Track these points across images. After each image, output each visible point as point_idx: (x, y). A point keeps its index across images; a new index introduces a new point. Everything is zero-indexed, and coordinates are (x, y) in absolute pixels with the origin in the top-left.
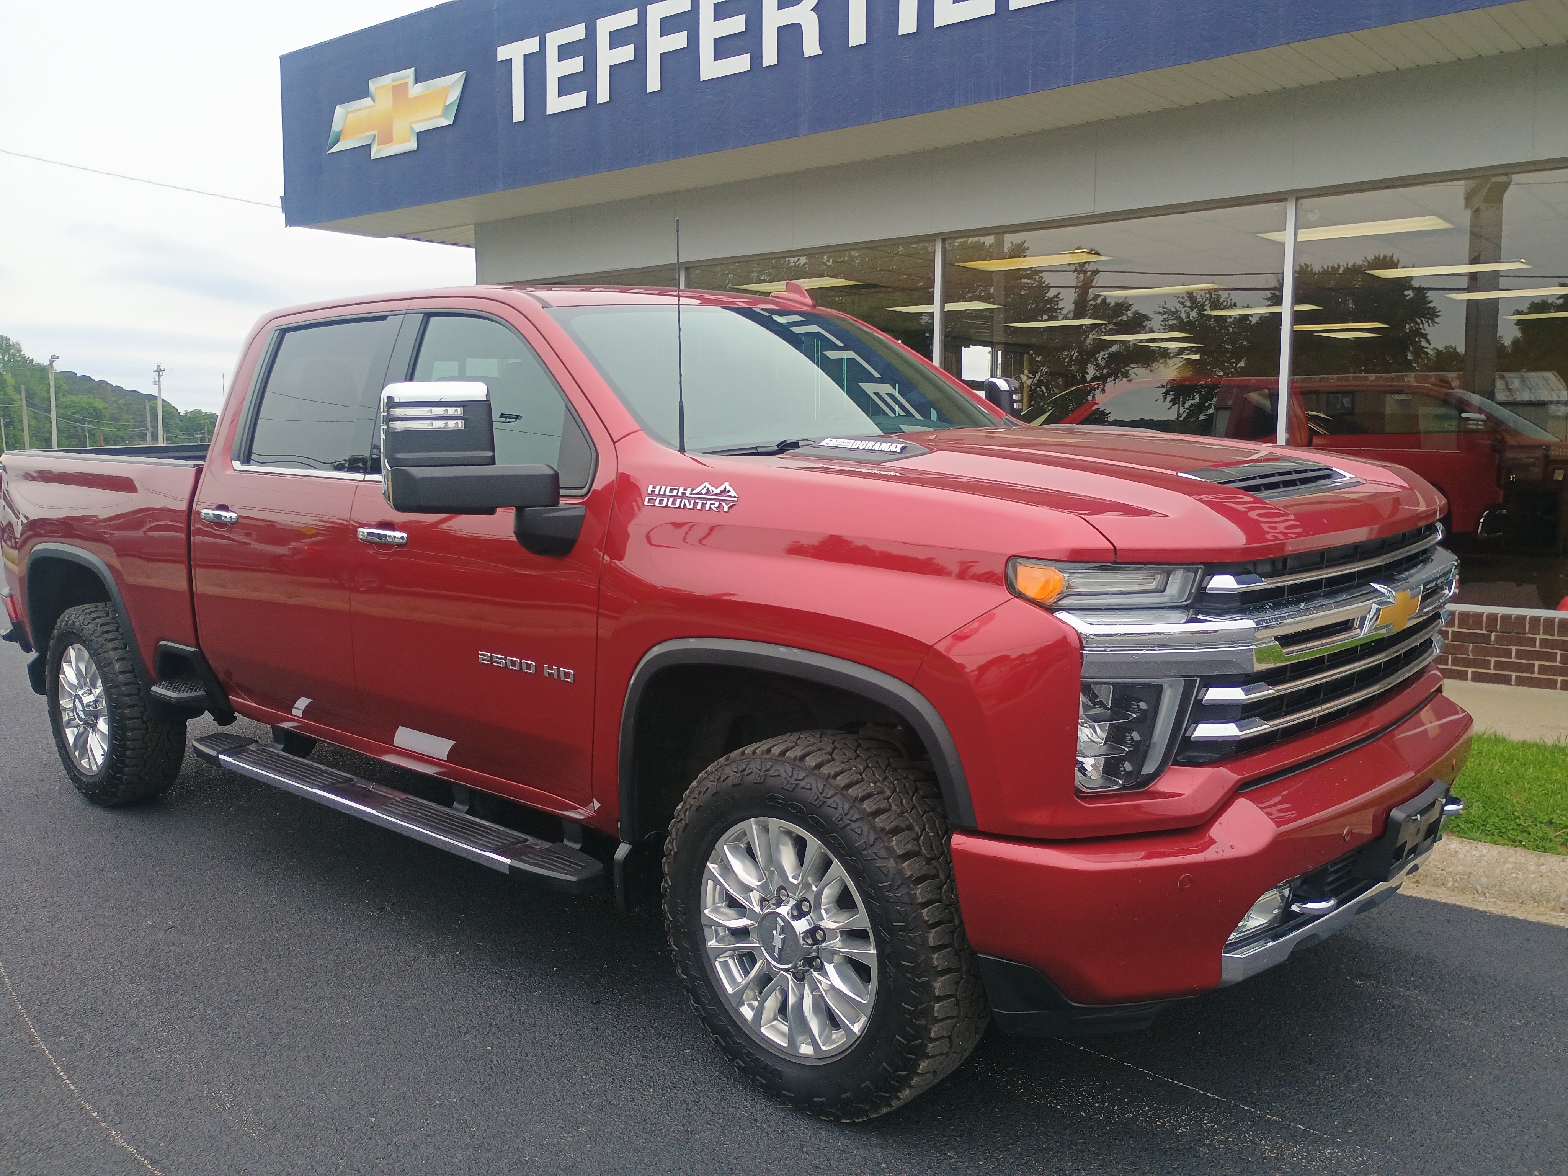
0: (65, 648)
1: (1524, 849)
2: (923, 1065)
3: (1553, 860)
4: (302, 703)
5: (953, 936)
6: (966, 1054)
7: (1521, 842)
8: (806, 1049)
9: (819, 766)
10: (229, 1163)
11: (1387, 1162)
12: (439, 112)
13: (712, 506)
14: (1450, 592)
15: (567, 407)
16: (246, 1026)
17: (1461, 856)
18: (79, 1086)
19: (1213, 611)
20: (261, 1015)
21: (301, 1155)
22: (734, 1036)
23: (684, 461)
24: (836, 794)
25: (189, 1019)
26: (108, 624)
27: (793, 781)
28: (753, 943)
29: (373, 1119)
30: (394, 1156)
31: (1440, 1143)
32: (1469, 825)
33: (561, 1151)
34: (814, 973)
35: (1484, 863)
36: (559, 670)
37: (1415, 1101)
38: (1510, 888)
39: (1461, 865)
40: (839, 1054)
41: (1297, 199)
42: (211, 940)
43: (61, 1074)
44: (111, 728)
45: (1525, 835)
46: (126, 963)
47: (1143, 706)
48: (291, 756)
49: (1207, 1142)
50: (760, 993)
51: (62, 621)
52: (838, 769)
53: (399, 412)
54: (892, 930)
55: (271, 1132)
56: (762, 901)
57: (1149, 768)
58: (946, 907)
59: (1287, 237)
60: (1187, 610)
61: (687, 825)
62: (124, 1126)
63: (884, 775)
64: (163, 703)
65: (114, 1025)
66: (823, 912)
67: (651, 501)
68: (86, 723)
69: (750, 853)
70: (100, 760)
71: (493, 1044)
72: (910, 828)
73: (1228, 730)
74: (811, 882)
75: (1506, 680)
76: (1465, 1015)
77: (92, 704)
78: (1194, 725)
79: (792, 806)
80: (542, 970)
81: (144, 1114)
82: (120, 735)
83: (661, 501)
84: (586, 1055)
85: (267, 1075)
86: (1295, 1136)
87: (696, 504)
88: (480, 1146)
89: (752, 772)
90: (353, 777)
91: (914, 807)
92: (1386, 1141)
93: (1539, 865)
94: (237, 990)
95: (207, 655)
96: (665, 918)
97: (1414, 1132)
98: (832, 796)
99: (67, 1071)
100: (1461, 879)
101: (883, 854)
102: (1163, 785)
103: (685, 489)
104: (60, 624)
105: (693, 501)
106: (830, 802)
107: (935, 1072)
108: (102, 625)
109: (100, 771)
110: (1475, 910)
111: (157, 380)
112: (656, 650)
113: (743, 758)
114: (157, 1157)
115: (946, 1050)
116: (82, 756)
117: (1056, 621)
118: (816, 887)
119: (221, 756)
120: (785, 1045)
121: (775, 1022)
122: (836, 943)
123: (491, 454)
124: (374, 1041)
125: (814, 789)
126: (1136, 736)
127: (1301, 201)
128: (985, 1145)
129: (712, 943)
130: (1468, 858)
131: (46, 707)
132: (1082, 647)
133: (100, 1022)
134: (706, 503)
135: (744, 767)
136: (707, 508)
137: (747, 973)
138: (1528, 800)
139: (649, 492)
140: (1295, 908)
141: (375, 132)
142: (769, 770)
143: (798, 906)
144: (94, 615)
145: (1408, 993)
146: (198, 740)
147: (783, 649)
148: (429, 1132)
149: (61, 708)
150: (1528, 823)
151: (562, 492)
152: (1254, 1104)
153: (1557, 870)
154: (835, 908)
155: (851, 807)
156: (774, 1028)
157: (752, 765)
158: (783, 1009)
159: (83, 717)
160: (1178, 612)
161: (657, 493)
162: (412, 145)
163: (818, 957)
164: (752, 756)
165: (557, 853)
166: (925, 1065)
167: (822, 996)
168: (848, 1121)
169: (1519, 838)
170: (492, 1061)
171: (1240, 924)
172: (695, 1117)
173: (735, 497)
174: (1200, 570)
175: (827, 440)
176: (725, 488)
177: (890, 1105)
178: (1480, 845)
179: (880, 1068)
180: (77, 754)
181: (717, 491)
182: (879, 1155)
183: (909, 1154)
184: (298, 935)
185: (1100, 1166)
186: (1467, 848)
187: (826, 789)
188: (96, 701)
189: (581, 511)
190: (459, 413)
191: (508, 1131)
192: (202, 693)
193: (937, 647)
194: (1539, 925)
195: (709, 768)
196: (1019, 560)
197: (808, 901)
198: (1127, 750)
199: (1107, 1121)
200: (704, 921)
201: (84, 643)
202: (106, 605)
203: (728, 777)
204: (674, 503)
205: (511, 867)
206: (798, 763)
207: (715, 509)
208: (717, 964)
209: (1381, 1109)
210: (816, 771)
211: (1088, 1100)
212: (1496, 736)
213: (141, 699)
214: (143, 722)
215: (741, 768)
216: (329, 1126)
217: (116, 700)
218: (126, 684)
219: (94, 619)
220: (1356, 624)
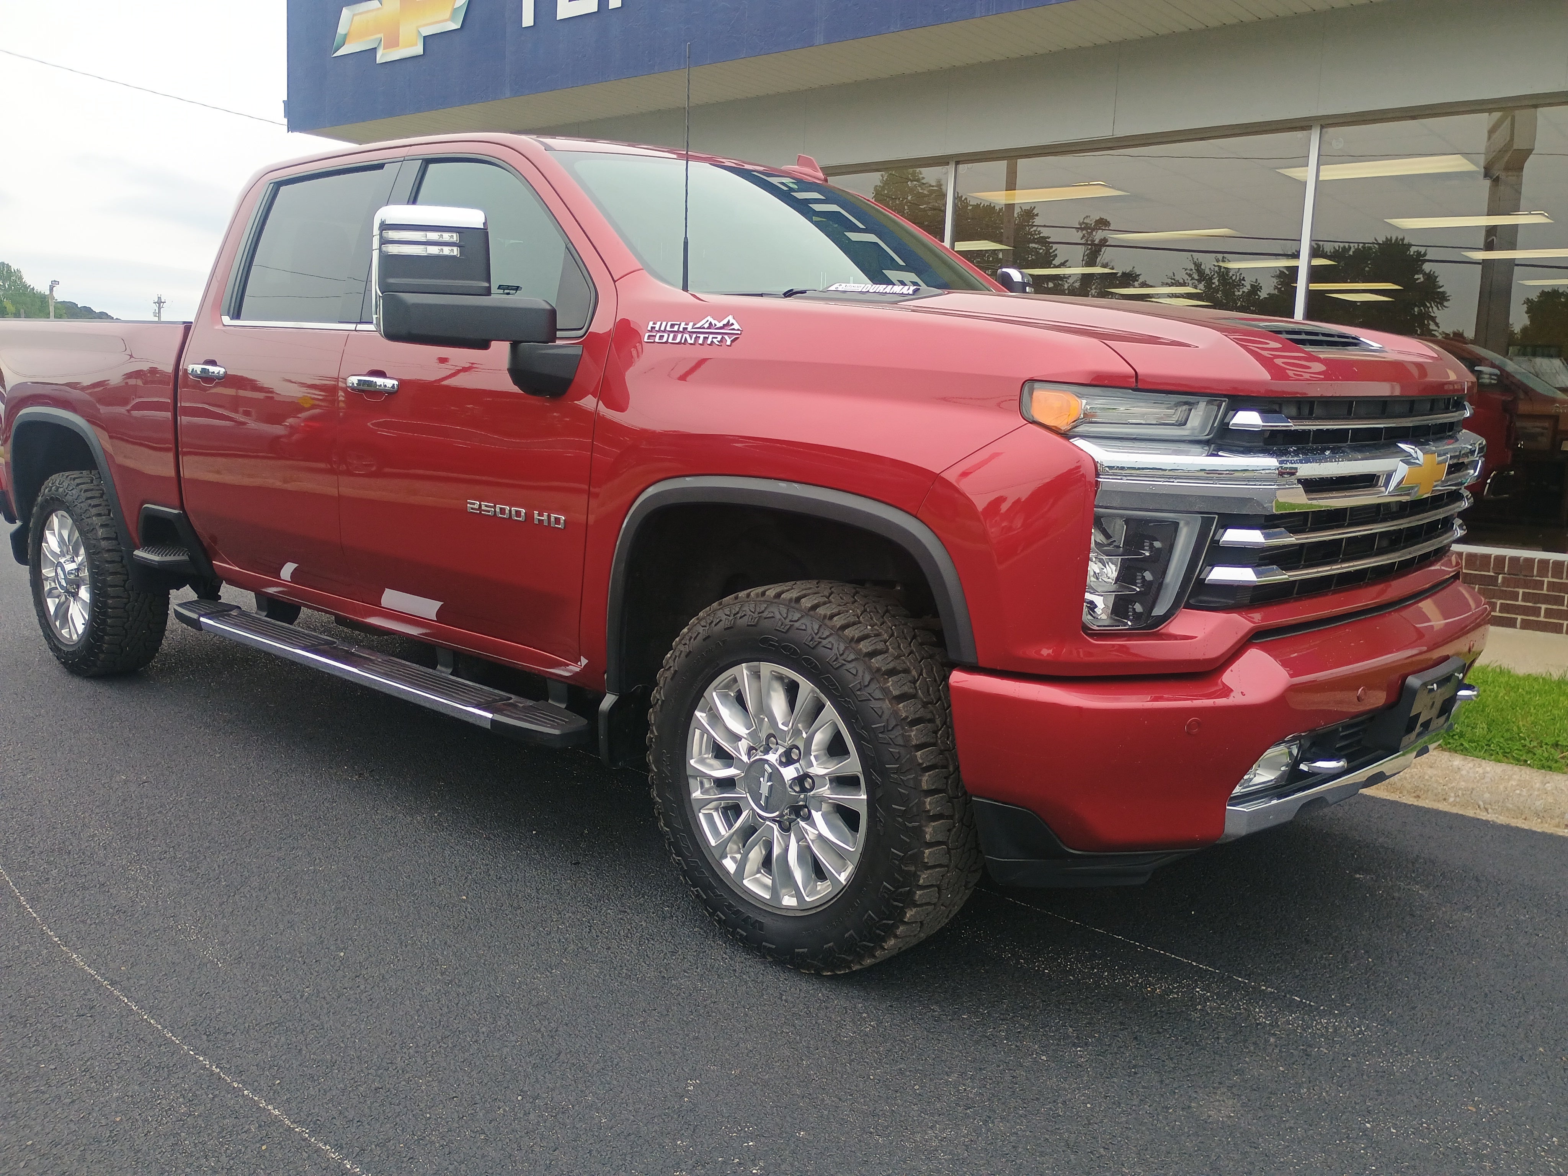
0: (50, 514)
1: (1529, 768)
2: (909, 914)
3: (1559, 778)
4: (287, 570)
5: (947, 782)
6: (956, 909)
7: (1526, 761)
8: (789, 901)
9: (814, 608)
10: (191, 987)
11: (1387, 1033)
12: (447, 14)
13: (714, 340)
14: (1475, 472)
15: (567, 247)
16: (217, 869)
17: (1464, 772)
18: (41, 915)
19: (1235, 448)
20: (232, 860)
21: (266, 983)
22: (716, 888)
23: (685, 297)
24: (831, 634)
25: (158, 861)
26: (92, 490)
27: (787, 622)
28: (741, 793)
29: (342, 954)
30: (362, 987)
31: (1442, 1018)
32: (1473, 745)
33: (533, 989)
34: (801, 822)
35: (1487, 780)
36: (549, 517)
37: (1416, 981)
38: (1512, 804)
39: (1464, 781)
40: (824, 904)
41: (1322, 127)
42: (185, 794)
43: (24, 903)
44: (93, 596)
45: (1531, 755)
46: (97, 810)
47: (1157, 544)
48: (273, 621)
49: (1199, 1007)
50: (744, 846)
51: (46, 488)
52: (835, 611)
53: (392, 235)
54: (884, 773)
55: (236, 961)
56: (750, 750)
57: (1159, 610)
58: (941, 752)
59: (1309, 174)
60: (1208, 445)
61: (676, 671)
62: (86, 950)
63: (881, 620)
64: (146, 567)
65: (81, 863)
66: (812, 758)
67: (651, 338)
68: (67, 591)
69: (740, 700)
70: (80, 629)
71: (468, 894)
72: (906, 671)
73: (1245, 575)
74: (801, 729)
75: (1511, 623)
76: (1467, 908)
77: (73, 572)
78: (1209, 568)
79: (785, 648)
80: (521, 833)
81: (107, 941)
82: (101, 602)
83: (661, 337)
84: (562, 908)
85: (236, 912)
86: (1291, 1007)
87: (697, 338)
88: (451, 981)
89: (745, 615)
90: (335, 640)
91: (911, 652)
92: (1385, 1015)
93: (1544, 783)
94: (210, 838)
95: (192, 518)
96: (649, 770)
97: (1414, 1008)
98: (827, 637)
99: (31, 900)
100: (1463, 795)
101: (878, 694)
102: (1175, 627)
103: (687, 324)
104: (45, 491)
105: (694, 336)
106: (824, 642)
107: (921, 923)
108: (86, 491)
109: (80, 640)
110: (1478, 819)
111: (157, 311)
112: (651, 491)
113: (737, 601)
114: (118, 979)
115: (935, 900)
116: (62, 627)
117: (1072, 447)
118: (806, 733)
119: (202, 619)
120: (768, 897)
121: (758, 875)
122: (825, 791)
123: (487, 285)
124: (347, 887)
125: (809, 631)
126: (1148, 576)
127: (1325, 130)
128: (970, 1001)
129: (697, 794)
130: (1471, 775)
131: (27, 576)
132: (1097, 475)
133: (67, 860)
134: (708, 338)
135: (737, 609)
136: (709, 342)
137: (730, 826)
138: (1534, 724)
139: (649, 328)
140: (1303, 767)
141: (381, 35)
142: (763, 612)
143: (787, 753)
144: (78, 481)
145: (1409, 887)
146: (180, 605)
147: (783, 484)
148: (399, 968)
149: (43, 577)
150: (1534, 744)
151: (559, 334)
152: (1248, 976)
153: (1563, 788)
154: (825, 755)
155: (846, 648)
156: (757, 881)
157: (746, 608)
158: (767, 863)
159: (65, 585)
160: (1197, 446)
161: (657, 329)
162: (419, 50)
163: (806, 806)
164: (746, 599)
165: (539, 710)
166: (912, 913)
167: (809, 847)
168: (829, 973)
169: (1524, 758)
170: (466, 909)
171: (1246, 777)
172: (672, 965)
173: (738, 330)
174: (1224, 404)
175: (836, 285)
176: (729, 321)
177: (874, 956)
178: (1484, 763)
179: (866, 917)
180: (58, 623)
181: (721, 324)
182: (860, 1005)
183: (890, 1006)
184: (274, 794)
185: (1088, 1023)
186: (1471, 765)
187: (822, 630)
188: (78, 570)
189: (578, 351)
190: (455, 239)
191: (480, 969)
192: (185, 558)
193: (944, 475)
194: (1543, 834)
195: (701, 614)
196: (1037, 385)
197: (798, 748)
198: (1138, 590)
199: (1096, 986)
200: (689, 772)
201: (68, 510)
202: (91, 473)
203: (721, 621)
204: (674, 338)
205: (492, 720)
206: (793, 604)
207: (717, 343)
208: (701, 815)
209: (1381, 986)
210: (812, 613)
211: (1077, 966)
212: (1501, 668)
213: (123, 566)
214: (125, 590)
215: (734, 612)
216: (297, 959)
217: (98, 567)
218: (109, 551)
219: (78, 485)
220: (1382, 481)
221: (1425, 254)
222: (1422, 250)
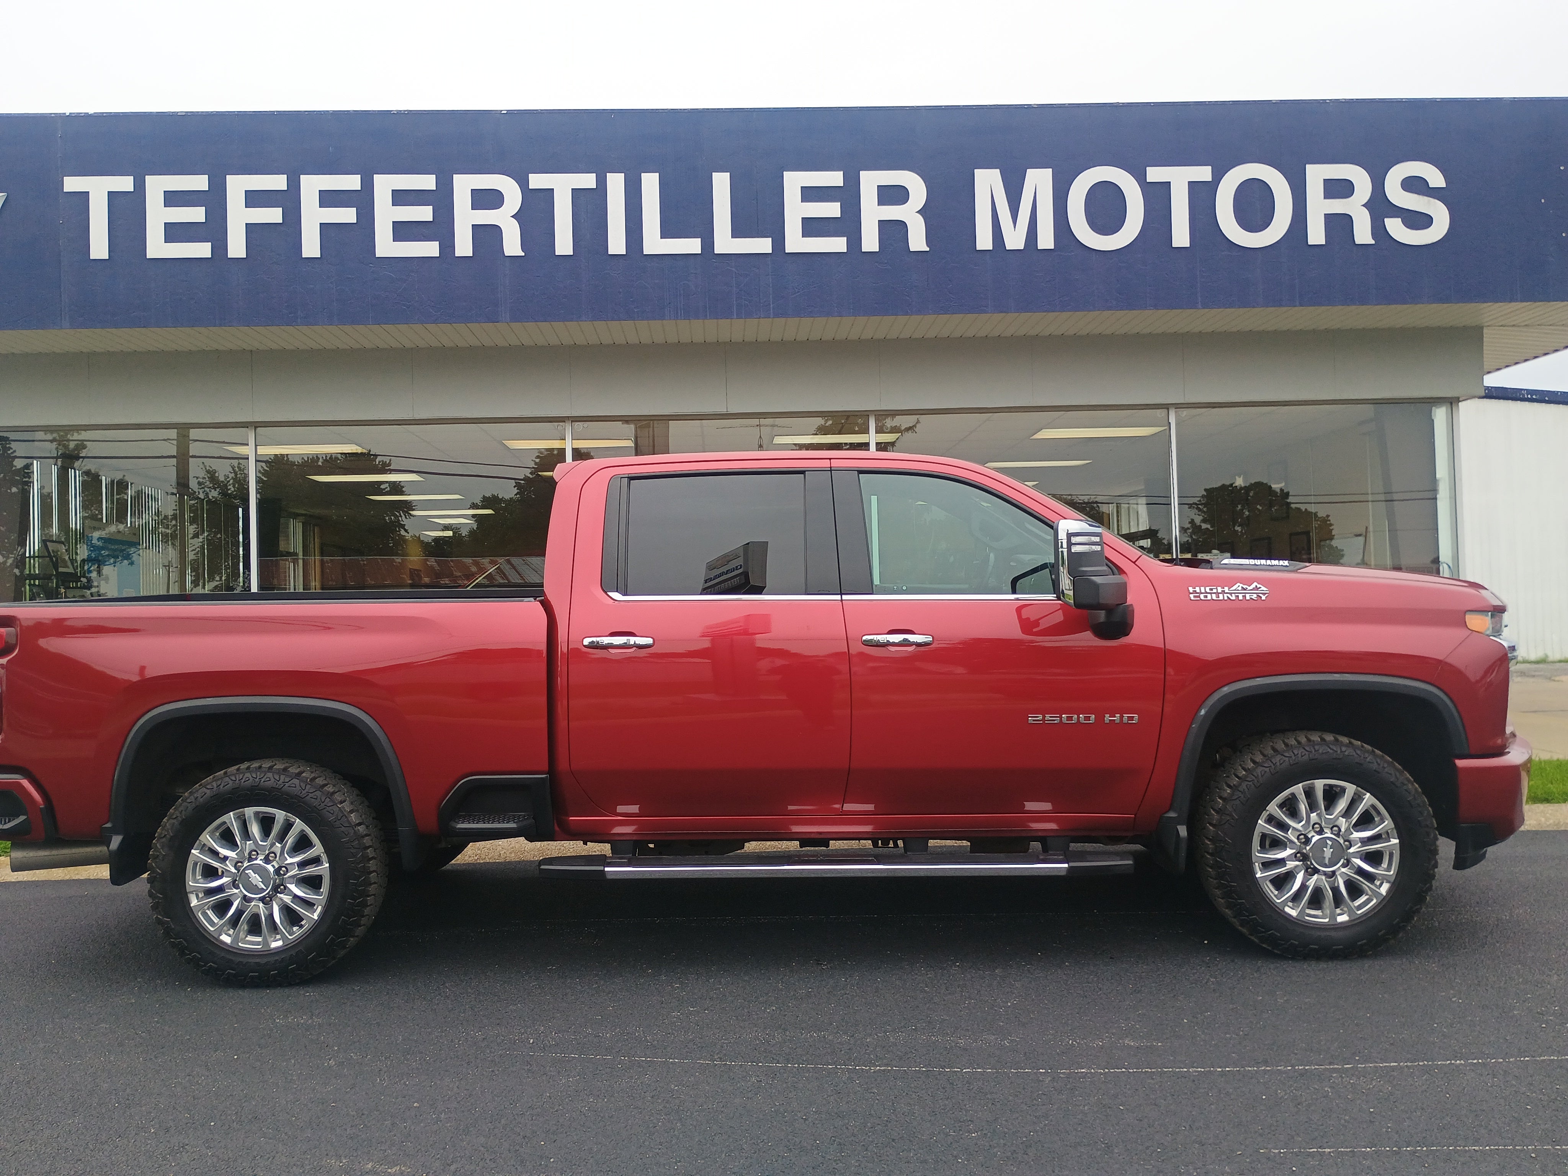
13: (1251, 597)
28: (1292, 864)
36: (1121, 717)
40: (1374, 909)
66: (1352, 830)
67: (1196, 597)
83: (1205, 596)
87: (1237, 596)
103: (1223, 588)
105: (1233, 595)
112: (1226, 690)
119: (607, 869)
129: (1259, 874)
134: (1245, 596)
136: (1247, 598)
139: (1191, 591)
159: (266, 887)
161: (1198, 591)
173: (1267, 590)
176: (1256, 586)
181: (1250, 588)
204: (1217, 597)
205: (1070, 868)
221: (389, 465)
222: (387, 459)
